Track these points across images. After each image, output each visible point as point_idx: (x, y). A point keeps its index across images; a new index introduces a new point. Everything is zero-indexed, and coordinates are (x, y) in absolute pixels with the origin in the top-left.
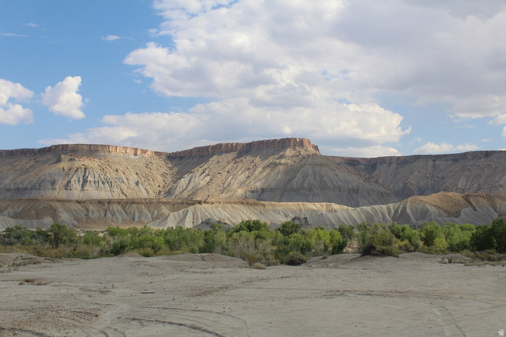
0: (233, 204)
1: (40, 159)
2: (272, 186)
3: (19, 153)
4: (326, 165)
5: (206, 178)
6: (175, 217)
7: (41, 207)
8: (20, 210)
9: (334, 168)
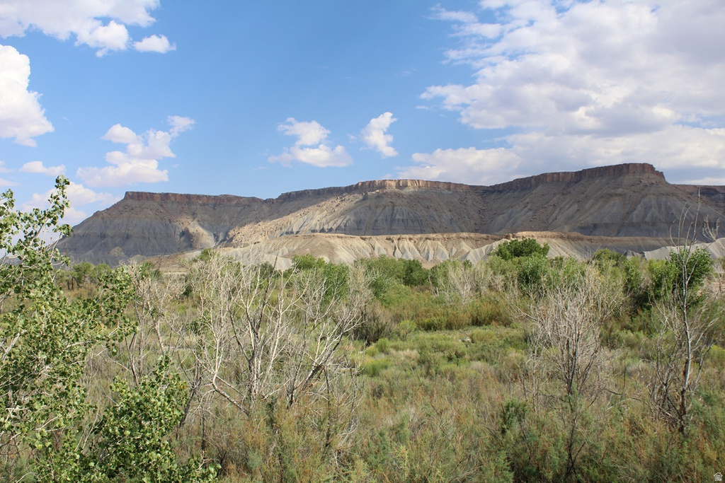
0: (550, 239)
1: (347, 197)
2: (607, 220)
3: (326, 193)
4: (673, 194)
5: (528, 214)
6: (476, 255)
7: (318, 244)
8: (295, 248)
9: (684, 198)
